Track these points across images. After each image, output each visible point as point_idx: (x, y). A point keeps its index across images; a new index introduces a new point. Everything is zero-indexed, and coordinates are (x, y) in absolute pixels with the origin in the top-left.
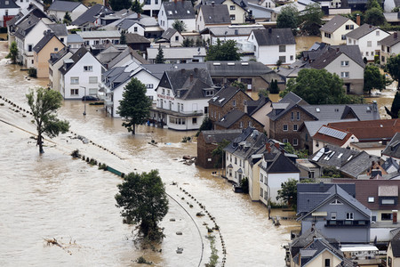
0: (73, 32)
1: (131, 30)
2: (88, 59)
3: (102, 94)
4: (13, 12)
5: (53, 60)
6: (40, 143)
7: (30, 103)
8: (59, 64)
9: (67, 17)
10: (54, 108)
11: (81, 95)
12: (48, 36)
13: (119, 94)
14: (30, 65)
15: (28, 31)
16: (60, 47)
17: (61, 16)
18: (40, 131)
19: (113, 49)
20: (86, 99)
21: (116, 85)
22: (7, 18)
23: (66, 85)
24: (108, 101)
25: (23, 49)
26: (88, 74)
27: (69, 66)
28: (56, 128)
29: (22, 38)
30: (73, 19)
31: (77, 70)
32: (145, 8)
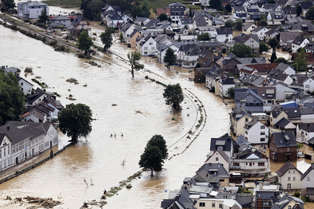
0: (145, 29)
1: (168, 29)
2: (151, 40)
3: (156, 54)
4: (121, 21)
5: (137, 40)
6: (133, 73)
7: (129, 57)
8: (140, 42)
9: (142, 24)
10: (138, 59)
11: (148, 54)
12: (135, 31)
13: (164, 54)
14: (128, 43)
15: (127, 29)
16: (140, 36)
17: (140, 23)
18: (133, 68)
19: (161, 36)
20: (150, 56)
21: (162, 50)
22: (118, 24)
23: (142, 50)
24: (159, 56)
25: (125, 36)
26: (151, 46)
27: (144, 43)
28: (139, 67)
29: (125, 32)
30: (145, 24)
31: (147, 44)
32: (173, 20)
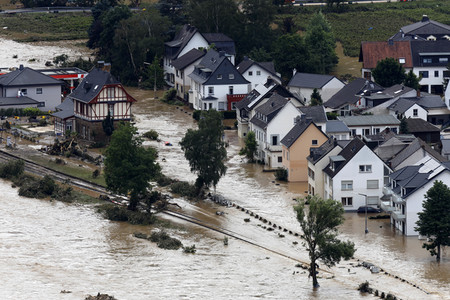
0: (331, 117)
1: (409, 114)
2: (365, 155)
3: (387, 203)
4: (240, 89)
5: (315, 156)
7: (300, 218)
8: (324, 162)
9: (316, 97)
10: (333, 225)
11: (356, 206)
13: (416, 204)
14: (275, 164)
16: (322, 141)
17: (307, 94)
18: (314, 257)
19: (395, 140)
21: (410, 191)
22: (231, 98)
23: (335, 191)
24: (398, 213)
25: (264, 141)
26: (366, 176)
27: (339, 165)
28: (339, 253)
29: (263, 126)
30: (325, 99)
31: (350, 171)
32: (423, 82)
